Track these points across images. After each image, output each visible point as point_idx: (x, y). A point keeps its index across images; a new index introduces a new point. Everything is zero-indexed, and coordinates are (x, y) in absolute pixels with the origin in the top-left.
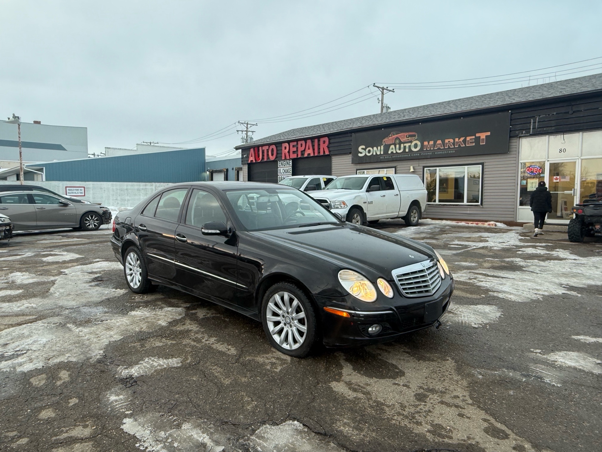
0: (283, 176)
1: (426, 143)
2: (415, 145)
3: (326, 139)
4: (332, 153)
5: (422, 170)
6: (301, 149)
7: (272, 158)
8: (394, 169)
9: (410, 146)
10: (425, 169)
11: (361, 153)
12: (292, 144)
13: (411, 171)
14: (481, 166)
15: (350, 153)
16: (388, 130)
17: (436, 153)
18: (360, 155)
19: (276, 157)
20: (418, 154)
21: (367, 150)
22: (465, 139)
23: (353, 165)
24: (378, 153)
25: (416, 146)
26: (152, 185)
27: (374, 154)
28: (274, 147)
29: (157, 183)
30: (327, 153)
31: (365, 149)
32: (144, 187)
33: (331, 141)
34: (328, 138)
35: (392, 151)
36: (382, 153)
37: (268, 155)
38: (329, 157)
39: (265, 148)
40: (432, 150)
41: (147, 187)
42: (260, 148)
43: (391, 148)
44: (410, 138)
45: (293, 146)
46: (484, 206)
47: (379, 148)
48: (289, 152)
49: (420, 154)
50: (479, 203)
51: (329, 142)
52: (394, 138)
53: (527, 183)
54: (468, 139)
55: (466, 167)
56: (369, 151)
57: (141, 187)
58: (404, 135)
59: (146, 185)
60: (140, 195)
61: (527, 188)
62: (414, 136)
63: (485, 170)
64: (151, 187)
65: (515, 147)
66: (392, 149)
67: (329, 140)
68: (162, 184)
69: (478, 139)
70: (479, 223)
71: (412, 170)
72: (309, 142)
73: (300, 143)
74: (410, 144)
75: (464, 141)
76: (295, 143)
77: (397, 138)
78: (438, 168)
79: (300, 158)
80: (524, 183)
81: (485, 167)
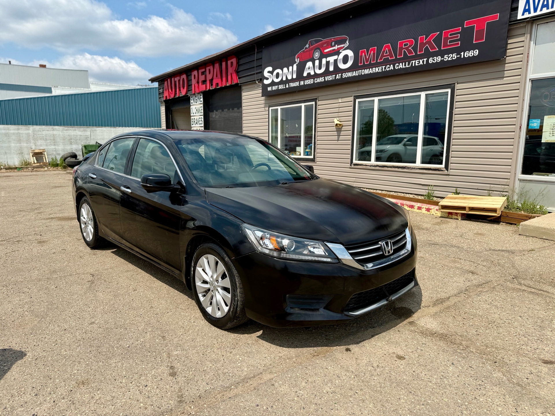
0: (195, 118)
3: (234, 60)
4: (242, 81)
5: (352, 103)
6: (209, 77)
7: (183, 93)
8: (313, 102)
10: (357, 101)
12: (200, 71)
14: (449, 90)
19: (188, 91)
23: (263, 98)
24: (290, 78)
26: (29, 130)
27: (285, 79)
28: (184, 76)
29: (35, 127)
30: (235, 81)
32: (16, 132)
34: (236, 56)
35: (309, 71)
37: (179, 88)
38: (239, 87)
39: (177, 79)
41: (20, 131)
42: (173, 79)
43: (307, 66)
45: (203, 73)
46: (451, 172)
48: (198, 82)
50: (443, 166)
51: (238, 63)
53: (541, 127)
55: (423, 95)
57: (12, 132)
59: (18, 129)
60: (9, 142)
61: (540, 137)
64: (27, 132)
66: (309, 68)
67: (237, 59)
68: (43, 127)
70: (432, 207)
72: (217, 66)
73: (208, 69)
76: (204, 70)
78: (376, 99)
79: (210, 90)
80: (535, 124)
81: (457, 92)
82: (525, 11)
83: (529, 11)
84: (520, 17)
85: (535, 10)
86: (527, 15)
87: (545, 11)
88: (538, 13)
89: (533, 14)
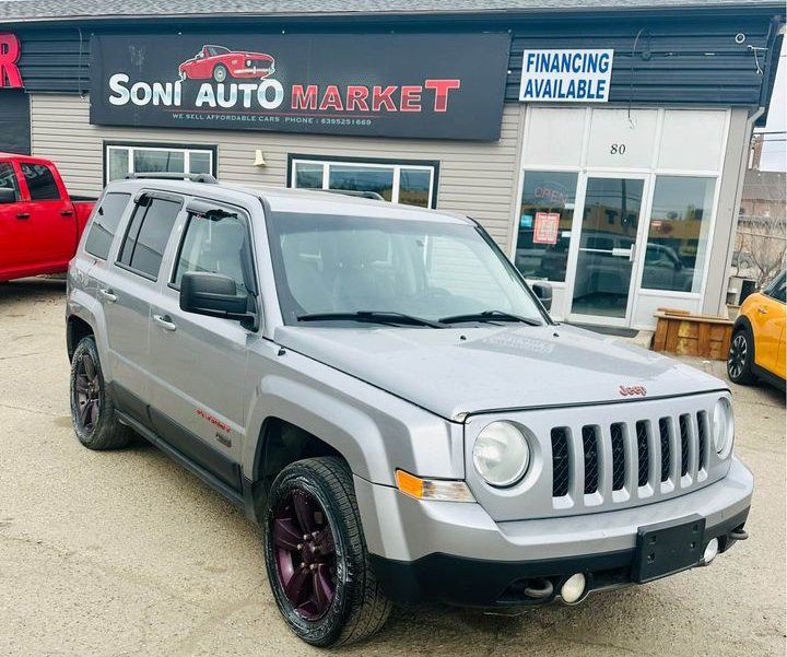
1: (297, 89)
2: (268, 91)
3: (12, 41)
4: (31, 84)
5: (286, 163)
8: (211, 152)
9: (254, 93)
10: (294, 161)
11: (118, 95)
13: (256, 163)
14: (432, 169)
15: (85, 92)
16: (190, 38)
17: (323, 121)
18: (113, 100)
20: (277, 119)
21: (135, 88)
22: (399, 90)
23: (93, 127)
24: (167, 102)
25: (270, 95)
27: (156, 102)
30: (13, 84)
31: (128, 86)
33: (28, 48)
34: (17, 36)
35: (206, 99)
36: (178, 102)
38: (20, 97)
40: (315, 112)
44: (254, 70)
47: (169, 86)
49: (282, 118)
51: (20, 49)
52: (210, 61)
53: (533, 223)
54: (407, 90)
55: (397, 169)
56: (141, 93)
58: (239, 59)
61: (532, 236)
62: (265, 64)
63: (441, 180)
65: (515, 127)
67: (22, 43)
69: (428, 95)
71: (259, 161)
74: (254, 87)
75: (396, 96)
77: (218, 64)
78: (326, 165)
80: (527, 221)
81: (441, 173)
82: (527, 92)
83: (531, 93)
84: (522, 98)
85: (538, 96)
86: (528, 98)
87: (547, 98)
88: (540, 99)
89: (535, 99)
